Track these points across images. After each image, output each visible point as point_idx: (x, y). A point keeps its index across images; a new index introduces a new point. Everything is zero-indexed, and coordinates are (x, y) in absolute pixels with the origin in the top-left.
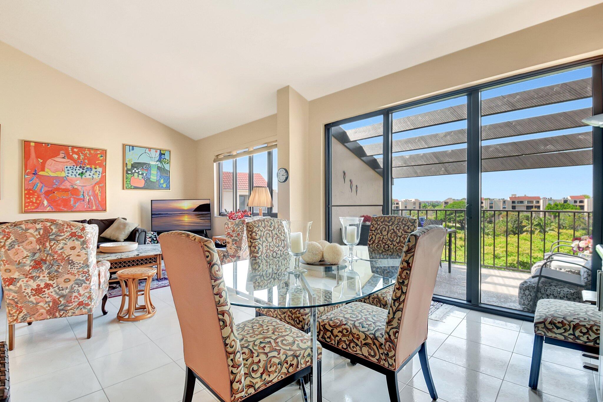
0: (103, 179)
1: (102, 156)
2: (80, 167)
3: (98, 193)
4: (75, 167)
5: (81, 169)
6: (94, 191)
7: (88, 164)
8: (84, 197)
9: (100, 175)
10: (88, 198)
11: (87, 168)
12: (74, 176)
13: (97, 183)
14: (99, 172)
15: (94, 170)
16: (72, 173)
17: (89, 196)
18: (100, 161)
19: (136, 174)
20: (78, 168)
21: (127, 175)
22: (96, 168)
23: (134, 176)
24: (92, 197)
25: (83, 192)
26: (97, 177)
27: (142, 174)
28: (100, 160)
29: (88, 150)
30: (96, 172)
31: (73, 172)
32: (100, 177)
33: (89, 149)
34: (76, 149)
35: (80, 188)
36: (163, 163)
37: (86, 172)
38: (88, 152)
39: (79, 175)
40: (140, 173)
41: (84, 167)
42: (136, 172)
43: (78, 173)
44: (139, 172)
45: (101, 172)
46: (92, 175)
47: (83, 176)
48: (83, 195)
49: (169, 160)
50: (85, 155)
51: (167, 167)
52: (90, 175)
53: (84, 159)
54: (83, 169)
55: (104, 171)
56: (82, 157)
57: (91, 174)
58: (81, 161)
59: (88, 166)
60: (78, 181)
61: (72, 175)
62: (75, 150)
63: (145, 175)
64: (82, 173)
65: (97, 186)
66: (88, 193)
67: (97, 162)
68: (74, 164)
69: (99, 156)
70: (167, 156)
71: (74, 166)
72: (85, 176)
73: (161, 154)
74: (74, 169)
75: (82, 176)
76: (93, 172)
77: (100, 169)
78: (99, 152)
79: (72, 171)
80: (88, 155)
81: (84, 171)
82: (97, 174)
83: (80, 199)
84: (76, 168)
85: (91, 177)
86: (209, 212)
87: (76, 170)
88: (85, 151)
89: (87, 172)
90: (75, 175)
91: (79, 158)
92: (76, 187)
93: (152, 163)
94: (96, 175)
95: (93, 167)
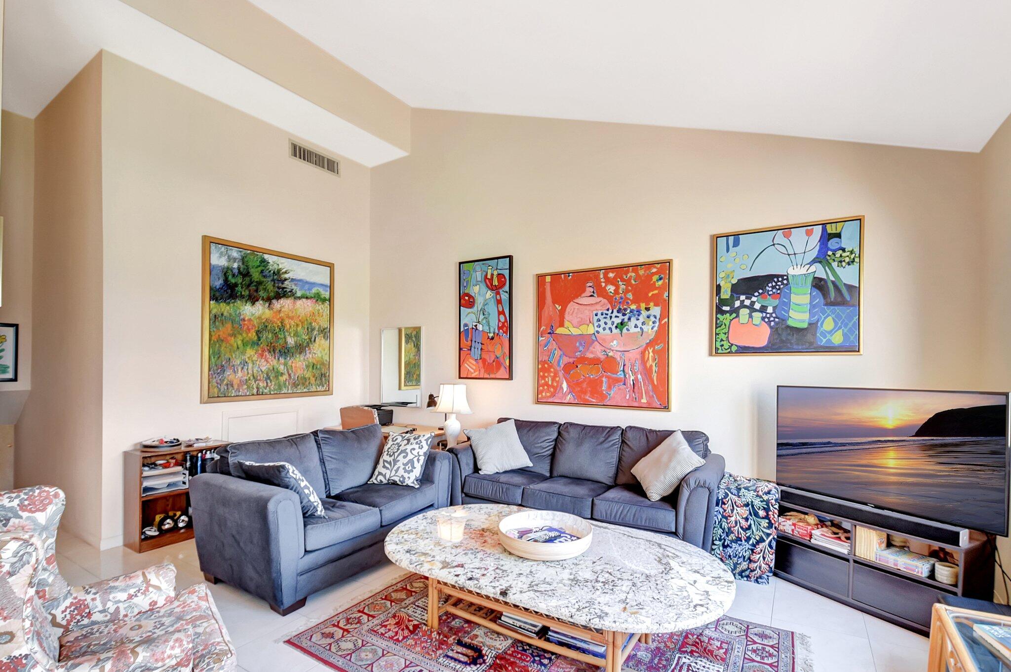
0: (663, 334)
1: (661, 279)
2: (618, 312)
3: (651, 366)
4: (610, 311)
5: (620, 315)
6: (644, 362)
7: (633, 302)
8: (625, 376)
9: (657, 325)
10: (632, 378)
11: (632, 311)
12: (608, 331)
13: (651, 344)
14: (655, 317)
15: (644, 313)
16: (604, 325)
17: (635, 374)
18: (656, 292)
19: (744, 312)
20: (615, 313)
21: (719, 316)
22: (648, 309)
23: (738, 316)
24: (639, 376)
25: (624, 365)
26: (650, 330)
27: (763, 309)
28: (656, 288)
29: (633, 271)
30: (648, 317)
31: (606, 324)
32: (656, 329)
33: (636, 267)
34: (613, 273)
35: (617, 356)
36: (835, 265)
37: (629, 319)
38: (633, 274)
39: (616, 327)
40: (757, 306)
41: (625, 310)
42: (746, 307)
43: (615, 325)
44: (753, 303)
45: (658, 317)
46: (640, 325)
47: (624, 331)
48: (624, 371)
49: (857, 250)
50: (628, 282)
51: (847, 273)
52: (636, 326)
53: (626, 292)
54: (624, 315)
55: (666, 313)
56: (622, 287)
57: (639, 323)
58: (621, 298)
59: (633, 307)
60: (615, 342)
61: (604, 329)
62: (611, 275)
63: (770, 310)
64: (622, 323)
65: (651, 351)
66: (633, 366)
67: (650, 295)
68: (609, 306)
69: (655, 278)
70: (848, 241)
71: (608, 310)
72: (628, 330)
73: (827, 237)
74: (608, 317)
75: (621, 331)
76: (642, 319)
77: (656, 311)
78: (654, 270)
79: (605, 320)
80: (633, 282)
81: (626, 318)
82: (651, 323)
83: (618, 380)
84: (612, 313)
85: (638, 329)
87: (611, 317)
88: (628, 272)
89: (632, 319)
90: (610, 329)
91: (616, 292)
92: (611, 354)
93: (793, 271)
94: (648, 324)
95: (643, 306)
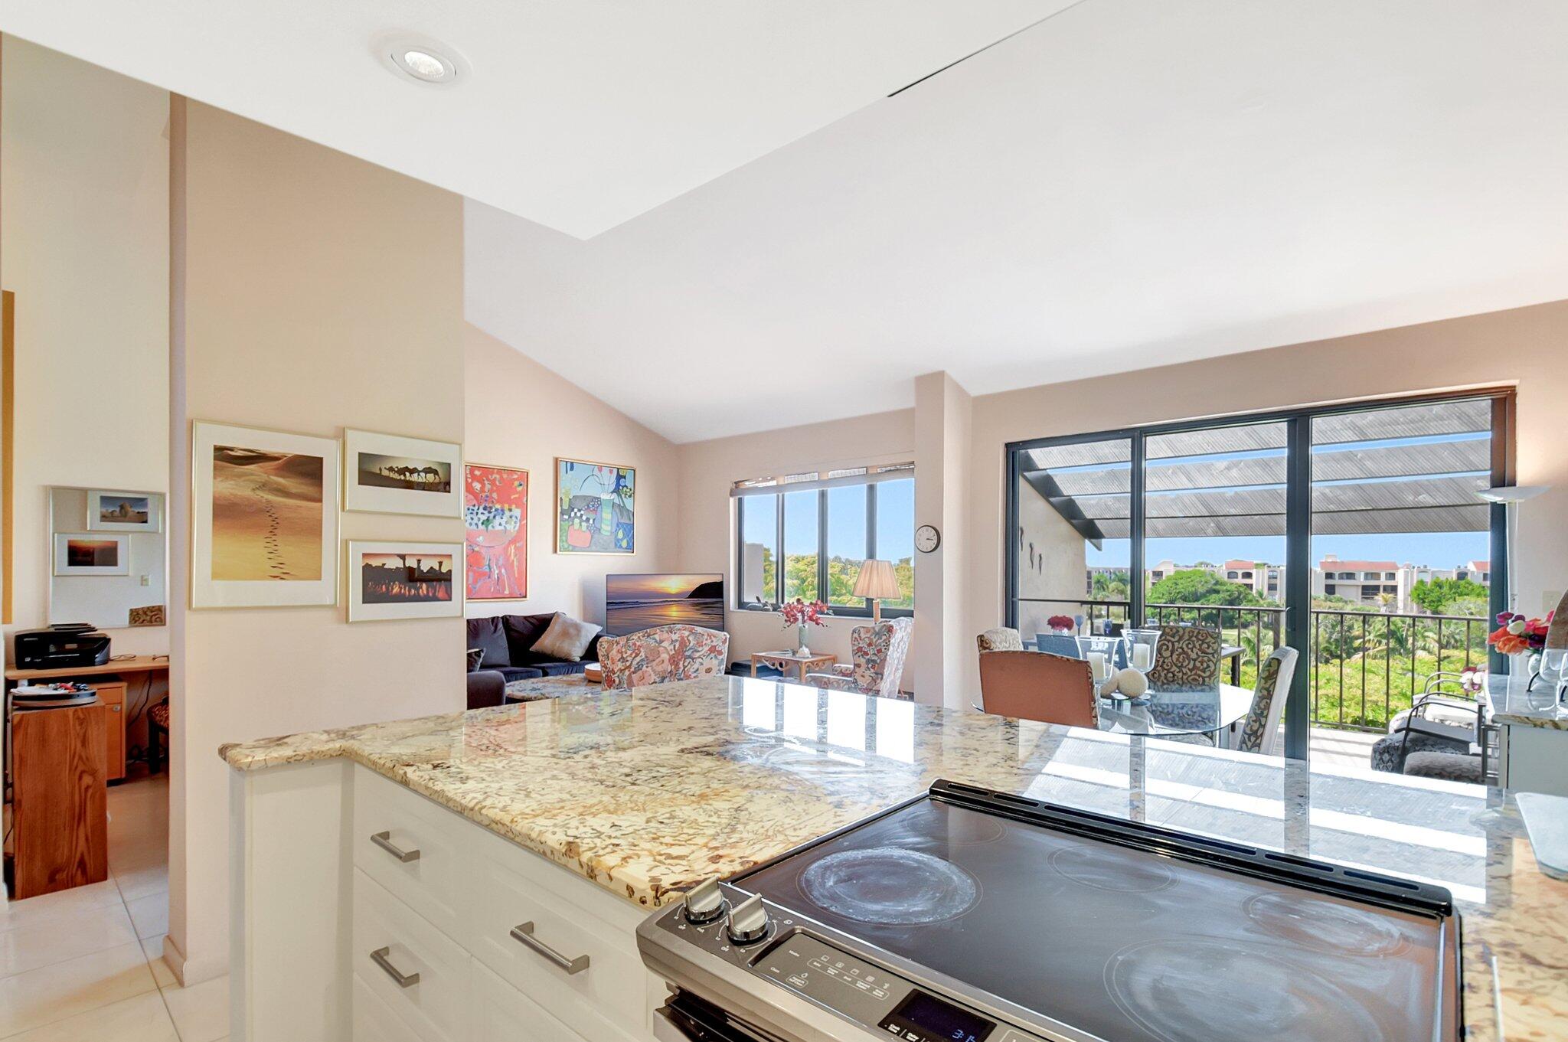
0: (523, 531)
1: (521, 485)
2: (485, 509)
3: (513, 561)
4: (477, 507)
5: (486, 512)
6: (507, 558)
7: (498, 502)
8: (490, 569)
9: (518, 525)
10: (497, 572)
11: (496, 510)
12: (475, 527)
13: (513, 541)
14: (516, 518)
15: (507, 513)
16: (470, 521)
17: (499, 568)
18: (517, 496)
19: (577, 521)
20: (481, 510)
21: (562, 523)
22: (510, 510)
23: (573, 524)
24: (503, 571)
25: (490, 560)
26: (513, 528)
27: (588, 520)
28: (517, 493)
29: (497, 473)
30: (511, 517)
31: (472, 519)
32: (517, 528)
33: (500, 471)
34: (479, 470)
35: (483, 551)
36: (623, 496)
37: (494, 517)
38: (498, 476)
39: (483, 524)
40: (584, 518)
41: (491, 508)
42: (577, 517)
43: (481, 521)
44: (582, 515)
45: (519, 518)
46: (504, 524)
47: (490, 527)
48: (489, 565)
49: (632, 489)
50: (493, 482)
51: (628, 502)
52: (500, 524)
53: (491, 491)
54: (490, 512)
55: (525, 515)
56: (488, 487)
57: (503, 522)
58: (487, 496)
59: (498, 506)
60: (481, 538)
61: (471, 524)
62: (477, 473)
63: (591, 521)
64: (488, 520)
65: (513, 547)
66: (498, 560)
67: (512, 497)
68: (475, 502)
69: (516, 483)
70: (629, 482)
71: (474, 506)
72: (493, 527)
73: (619, 477)
74: (475, 512)
75: (487, 527)
76: (505, 518)
77: (517, 512)
78: (516, 477)
79: (472, 516)
80: (498, 483)
81: (492, 515)
82: (513, 523)
83: (484, 574)
84: (478, 509)
85: (502, 528)
86: (720, 600)
87: (477, 513)
88: (492, 474)
89: (497, 517)
90: (476, 524)
91: (482, 490)
92: (476, 549)
93: (605, 497)
94: (511, 524)
95: (506, 507)
